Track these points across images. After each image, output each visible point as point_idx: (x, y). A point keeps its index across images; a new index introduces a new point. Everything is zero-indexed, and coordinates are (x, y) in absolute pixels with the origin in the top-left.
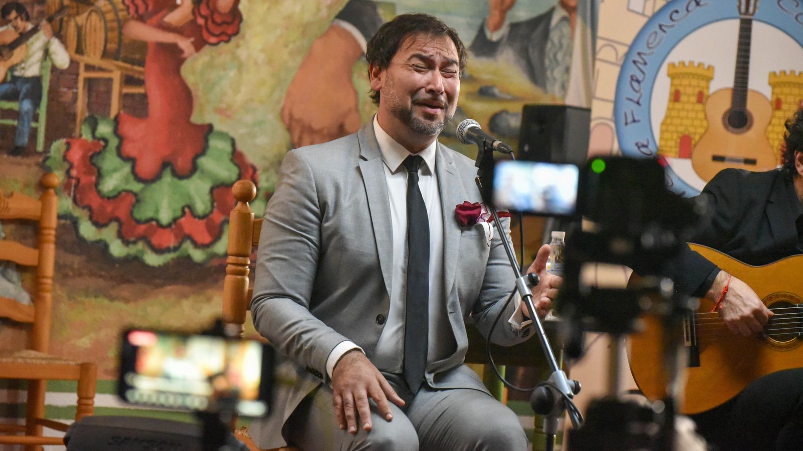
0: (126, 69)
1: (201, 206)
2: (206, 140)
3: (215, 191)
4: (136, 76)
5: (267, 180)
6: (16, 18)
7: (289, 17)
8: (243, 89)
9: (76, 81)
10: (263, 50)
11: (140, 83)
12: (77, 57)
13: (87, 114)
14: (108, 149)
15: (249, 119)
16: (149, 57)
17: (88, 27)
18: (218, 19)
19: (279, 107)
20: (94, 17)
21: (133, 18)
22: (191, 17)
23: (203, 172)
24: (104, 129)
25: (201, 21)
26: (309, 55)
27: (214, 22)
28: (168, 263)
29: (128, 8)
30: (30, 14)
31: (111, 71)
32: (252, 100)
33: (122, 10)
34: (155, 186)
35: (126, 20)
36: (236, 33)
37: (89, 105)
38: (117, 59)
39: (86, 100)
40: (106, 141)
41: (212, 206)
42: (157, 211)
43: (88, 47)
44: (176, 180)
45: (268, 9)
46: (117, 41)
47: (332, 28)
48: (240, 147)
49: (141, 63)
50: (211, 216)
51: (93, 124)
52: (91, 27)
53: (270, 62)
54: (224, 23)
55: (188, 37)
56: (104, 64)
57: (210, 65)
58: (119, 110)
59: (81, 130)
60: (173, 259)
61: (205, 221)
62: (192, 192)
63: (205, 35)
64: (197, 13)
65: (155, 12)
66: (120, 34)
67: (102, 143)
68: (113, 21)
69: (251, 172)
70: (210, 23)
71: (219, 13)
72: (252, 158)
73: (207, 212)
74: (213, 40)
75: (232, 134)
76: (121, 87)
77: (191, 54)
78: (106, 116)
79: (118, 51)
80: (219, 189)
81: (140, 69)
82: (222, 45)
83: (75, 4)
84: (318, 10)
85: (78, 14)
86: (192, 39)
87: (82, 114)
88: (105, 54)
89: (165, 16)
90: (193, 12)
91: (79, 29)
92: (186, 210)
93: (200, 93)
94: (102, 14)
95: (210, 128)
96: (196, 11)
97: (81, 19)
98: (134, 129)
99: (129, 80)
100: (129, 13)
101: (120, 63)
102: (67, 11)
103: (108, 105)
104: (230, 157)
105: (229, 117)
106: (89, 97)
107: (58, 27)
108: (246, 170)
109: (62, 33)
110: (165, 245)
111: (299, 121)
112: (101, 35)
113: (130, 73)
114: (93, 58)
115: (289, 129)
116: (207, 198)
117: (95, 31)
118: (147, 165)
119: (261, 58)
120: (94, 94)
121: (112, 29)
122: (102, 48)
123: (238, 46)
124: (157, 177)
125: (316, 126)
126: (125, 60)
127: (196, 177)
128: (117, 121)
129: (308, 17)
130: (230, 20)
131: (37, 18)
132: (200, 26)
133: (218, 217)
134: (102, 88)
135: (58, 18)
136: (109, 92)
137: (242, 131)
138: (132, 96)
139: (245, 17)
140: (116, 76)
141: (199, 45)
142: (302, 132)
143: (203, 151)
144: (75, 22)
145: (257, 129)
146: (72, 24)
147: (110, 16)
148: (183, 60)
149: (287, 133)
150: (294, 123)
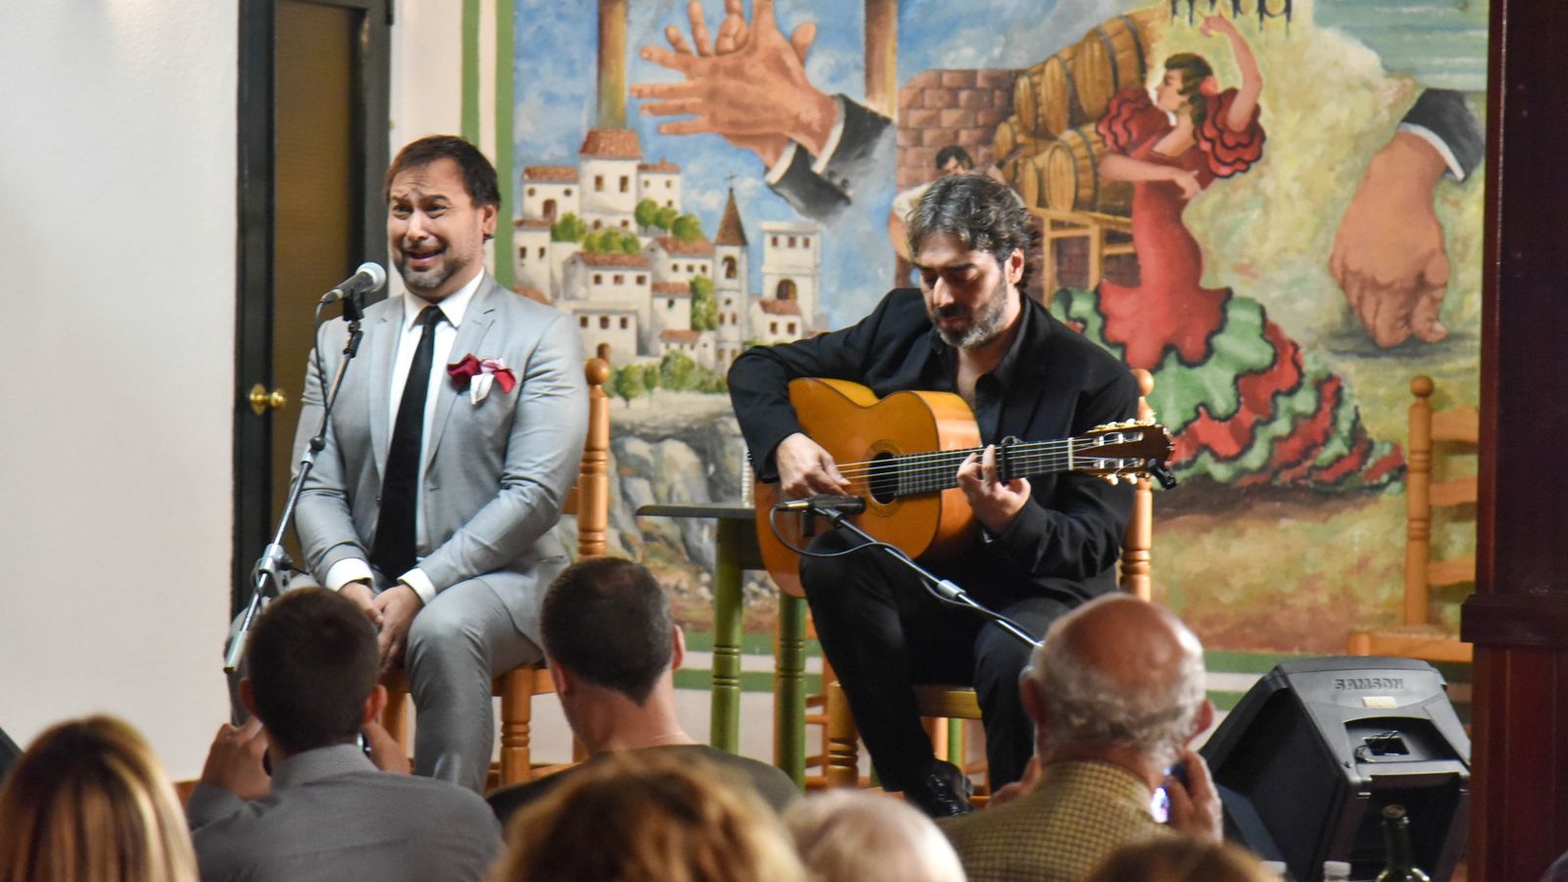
0: (1108, 222)
1: (1222, 402)
2: (1223, 310)
3: (1241, 381)
4: (1122, 230)
5: (1315, 361)
6: (956, 167)
7: (1332, 128)
8: (1272, 235)
10: (1296, 179)
11: (1127, 239)
13: (1057, 288)
14: (1088, 328)
15: (1282, 276)
16: (1136, 205)
17: (1052, 169)
18: (1230, 141)
19: (1325, 258)
20: (1059, 155)
21: (1113, 152)
22: (1192, 142)
23: (1221, 355)
24: (1082, 306)
25: (1206, 146)
26: (1366, 176)
27: (1224, 145)
29: (1103, 137)
30: (974, 159)
31: (1085, 227)
32: (1285, 250)
33: (1096, 142)
35: (1103, 155)
36: (1258, 157)
37: (1060, 276)
38: (1093, 209)
39: (1056, 268)
40: (1084, 321)
41: (1239, 403)
42: (1160, 413)
43: (1053, 197)
44: (1184, 370)
45: (1302, 118)
46: (1091, 184)
47: (1398, 136)
48: (1272, 317)
49: (1127, 213)
50: (1237, 416)
51: (1067, 299)
52: (1055, 170)
53: (1308, 194)
54: (1239, 145)
55: (1190, 169)
56: (1078, 217)
57: (1223, 206)
58: (1101, 277)
60: (1185, 479)
61: (1229, 423)
62: (1208, 383)
63: (1213, 165)
64: (1199, 136)
65: (1141, 141)
66: (1096, 175)
67: (1080, 325)
68: (1086, 157)
69: (1290, 350)
70: (1218, 146)
71: (1231, 132)
72: (1290, 331)
73: (1231, 411)
74: (1225, 171)
75: (1260, 300)
76: (1102, 247)
77: (1196, 193)
78: (1082, 288)
79: (1094, 198)
80: (1246, 378)
81: (1126, 220)
82: (1238, 175)
83: (1031, 141)
84: (1376, 113)
85: (1037, 153)
86: (1196, 172)
87: (1051, 287)
88: (1078, 205)
89: (1154, 144)
90: (1194, 135)
91: (1040, 174)
92: (1201, 409)
93: (1211, 247)
94: (1069, 150)
95: (1227, 294)
96: (1198, 132)
97: (1041, 160)
98: (1122, 304)
99: (1111, 237)
100: (1105, 145)
101: (1098, 215)
102: (1023, 152)
103: (1084, 273)
104: (1260, 331)
105: (1254, 276)
106: (1059, 263)
107: (1011, 172)
108: (1283, 349)
109: (1017, 181)
111: (1358, 273)
112: (1070, 179)
113: (1113, 227)
114: (1061, 210)
115: (1343, 286)
116: (1230, 391)
117: (1062, 174)
118: (1142, 350)
119: (1295, 188)
120: (1065, 260)
121: (1084, 170)
122: (1072, 196)
123: (1261, 175)
124: (1159, 363)
125: (1383, 280)
126: (1106, 210)
127: (1212, 362)
128: (1098, 293)
129: (1360, 124)
130: (1245, 141)
131: (983, 164)
132: (1205, 153)
133: (1247, 417)
134: (1076, 251)
135: (1011, 162)
136: (1084, 256)
137: (1275, 294)
138: (1117, 257)
139: (1268, 133)
140: (1094, 233)
141: (1205, 181)
142: (1362, 289)
143: (1220, 327)
144: (1034, 164)
145: (1295, 290)
146: (1030, 167)
147: (1081, 152)
148: (1184, 203)
149: (1340, 293)
150: (1349, 278)
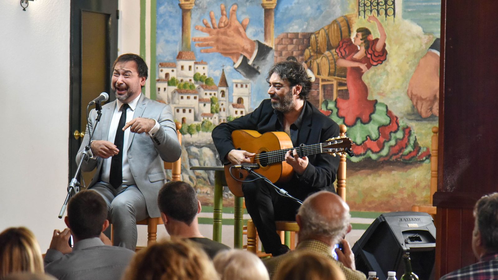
0: (339, 79)
1: (374, 135)
2: (375, 107)
3: (380, 129)
4: (343, 82)
5: (403, 122)
7: (408, 50)
8: (390, 84)
9: (318, 87)
10: (397, 66)
11: (345, 85)
12: (318, 76)
13: (324, 100)
14: (333, 113)
15: (392, 96)
16: (348, 74)
17: (322, 63)
18: (376, 54)
19: (406, 90)
20: (324, 58)
21: (340, 58)
22: (365, 55)
23: (374, 121)
24: (331, 105)
25: (369, 56)
26: (418, 65)
27: (375, 56)
28: (361, 160)
29: (338, 53)
31: (332, 81)
32: (394, 88)
33: (335, 55)
34: (354, 128)
35: (337, 59)
36: (385, 59)
37: (324, 96)
38: (334, 76)
39: (323, 94)
40: (332, 110)
41: (379, 135)
42: (355, 138)
43: (322, 72)
44: (363, 125)
45: (399, 47)
46: (334, 68)
47: (428, 53)
48: (390, 109)
49: (345, 77)
50: (379, 139)
51: (326, 104)
52: (323, 63)
53: (401, 70)
54: (379, 56)
55: (364, 63)
56: (330, 78)
57: (374, 74)
59: (321, 106)
60: (363, 159)
61: (376, 141)
62: (370, 129)
63: (371, 62)
64: (367, 53)
65: (349, 54)
66: (335, 65)
67: (330, 111)
68: (332, 60)
69: (395, 119)
70: (373, 56)
71: (377, 52)
73: (377, 138)
74: (375, 64)
75: (386, 103)
76: (337, 87)
77: (366, 71)
78: (331, 100)
79: (335, 72)
80: (382, 128)
82: (379, 65)
83: (315, 54)
84: (421, 46)
85: (317, 58)
86: (366, 64)
87: (322, 99)
88: (330, 74)
89: (353, 55)
91: (318, 65)
92: (368, 137)
93: (371, 87)
94: (327, 57)
95: (376, 102)
96: (367, 51)
97: (319, 61)
98: (343, 105)
99: (340, 84)
100: (338, 56)
101: (336, 77)
102: (313, 58)
103: (332, 95)
104: (386, 113)
105: (384, 96)
106: (324, 92)
108: (393, 119)
110: (359, 153)
111: (415, 95)
112: (328, 66)
113: (341, 81)
114: (325, 76)
115: (411, 99)
116: (377, 132)
117: (325, 65)
118: (350, 119)
119: (397, 69)
120: (326, 91)
121: (332, 63)
122: (328, 72)
123: (386, 65)
124: (354, 124)
125: (423, 97)
126: (338, 76)
127: (371, 122)
128: (336, 101)
129: (416, 49)
130: (382, 54)
132: (369, 58)
133: (382, 140)
134: (329, 88)
135: (309, 61)
136: (332, 90)
137: (390, 102)
138: (342, 90)
140: (335, 83)
141: (369, 67)
142: (417, 100)
143: (374, 112)
144: (317, 62)
145: (397, 100)
146: (315, 63)
147: (331, 58)
148: (363, 73)
149: (411, 101)
150: (413, 97)
